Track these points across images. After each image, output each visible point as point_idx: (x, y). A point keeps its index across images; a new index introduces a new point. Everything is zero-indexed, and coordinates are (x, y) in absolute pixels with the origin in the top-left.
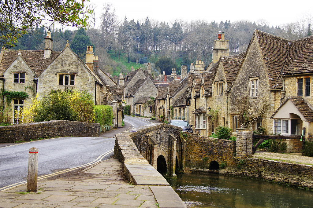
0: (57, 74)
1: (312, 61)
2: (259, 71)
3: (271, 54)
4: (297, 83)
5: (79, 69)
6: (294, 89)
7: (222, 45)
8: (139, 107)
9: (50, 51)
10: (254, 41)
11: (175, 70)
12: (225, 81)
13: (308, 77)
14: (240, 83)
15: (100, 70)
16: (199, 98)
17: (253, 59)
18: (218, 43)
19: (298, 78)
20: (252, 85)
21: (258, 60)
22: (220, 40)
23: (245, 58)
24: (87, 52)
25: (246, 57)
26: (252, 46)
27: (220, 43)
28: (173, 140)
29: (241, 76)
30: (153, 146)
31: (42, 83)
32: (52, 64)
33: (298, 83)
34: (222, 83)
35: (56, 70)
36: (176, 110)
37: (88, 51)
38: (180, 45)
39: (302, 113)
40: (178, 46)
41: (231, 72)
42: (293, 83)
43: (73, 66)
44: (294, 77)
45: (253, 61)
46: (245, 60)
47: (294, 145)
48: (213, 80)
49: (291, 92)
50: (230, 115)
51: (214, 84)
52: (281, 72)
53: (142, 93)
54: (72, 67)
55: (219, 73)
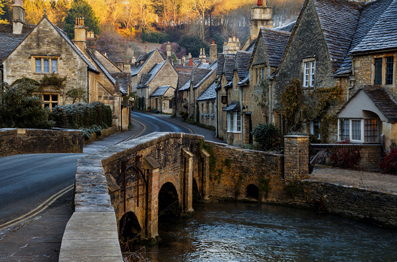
0: (32, 57)
1: (396, 31)
2: (317, 49)
3: (334, 23)
4: (373, 65)
5: (64, 50)
6: (369, 74)
7: (264, 13)
8: (155, 101)
9: (22, 25)
10: (309, 4)
11: (204, 51)
12: (268, 64)
13: (390, 55)
14: (288, 67)
15: (97, 52)
16: (231, 89)
17: (308, 32)
18: (258, 11)
19: (375, 57)
20: (307, 70)
21: (314, 32)
22: (261, 7)
23: (296, 30)
24: (76, 26)
25: (298, 29)
26: (306, 12)
27: (261, 11)
28: (187, 156)
29: (289, 56)
30: (150, 171)
31: (10, 71)
32: (23, 43)
33: (375, 65)
34: (263, 68)
35: (30, 51)
36: (203, 105)
37: (78, 24)
38: (210, 20)
39: (381, 109)
40: (208, 21)
41: (276, 51)
42: (367, 66)
43: (55, 46)
44: (369, 56)
45: (307, 34)
46: (296, 33)
47: (368, 157)
48: (251, 62)
49: (364, 78)
50: (274, 112)
51: (252, 68)
52: (348, 50)
53: (159, 82)
54: (53, 47)
55: (259, 52)
